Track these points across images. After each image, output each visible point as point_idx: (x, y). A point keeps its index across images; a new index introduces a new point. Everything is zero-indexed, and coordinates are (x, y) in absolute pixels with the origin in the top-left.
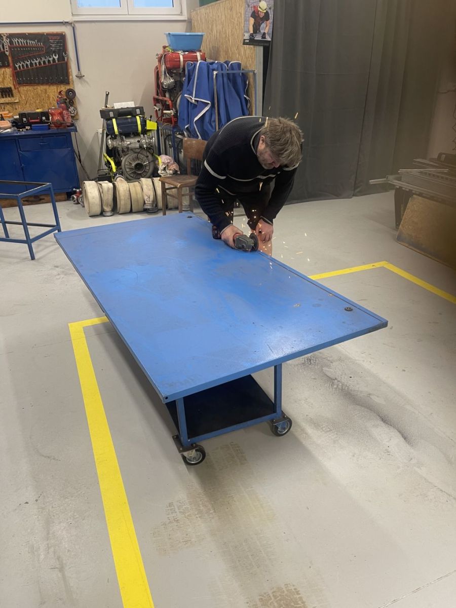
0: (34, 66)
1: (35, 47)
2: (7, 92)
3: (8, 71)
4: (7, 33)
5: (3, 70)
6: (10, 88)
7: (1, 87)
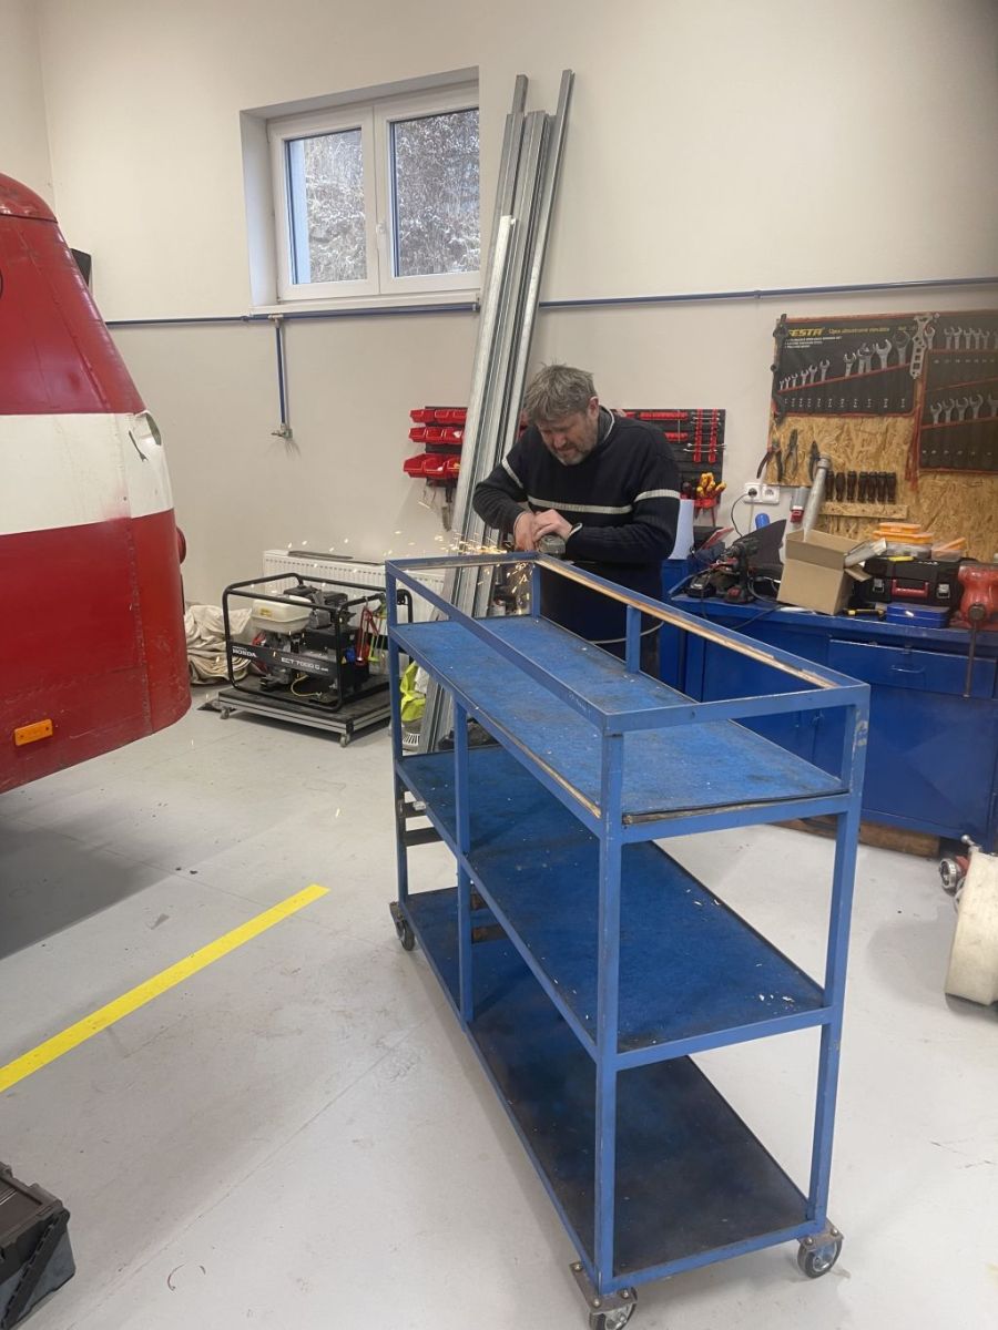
2: (878, 487)
3: (903, 426)
4: (933, 314)
5: (888, 421)
6: (894, 475)
7: (864, 469)
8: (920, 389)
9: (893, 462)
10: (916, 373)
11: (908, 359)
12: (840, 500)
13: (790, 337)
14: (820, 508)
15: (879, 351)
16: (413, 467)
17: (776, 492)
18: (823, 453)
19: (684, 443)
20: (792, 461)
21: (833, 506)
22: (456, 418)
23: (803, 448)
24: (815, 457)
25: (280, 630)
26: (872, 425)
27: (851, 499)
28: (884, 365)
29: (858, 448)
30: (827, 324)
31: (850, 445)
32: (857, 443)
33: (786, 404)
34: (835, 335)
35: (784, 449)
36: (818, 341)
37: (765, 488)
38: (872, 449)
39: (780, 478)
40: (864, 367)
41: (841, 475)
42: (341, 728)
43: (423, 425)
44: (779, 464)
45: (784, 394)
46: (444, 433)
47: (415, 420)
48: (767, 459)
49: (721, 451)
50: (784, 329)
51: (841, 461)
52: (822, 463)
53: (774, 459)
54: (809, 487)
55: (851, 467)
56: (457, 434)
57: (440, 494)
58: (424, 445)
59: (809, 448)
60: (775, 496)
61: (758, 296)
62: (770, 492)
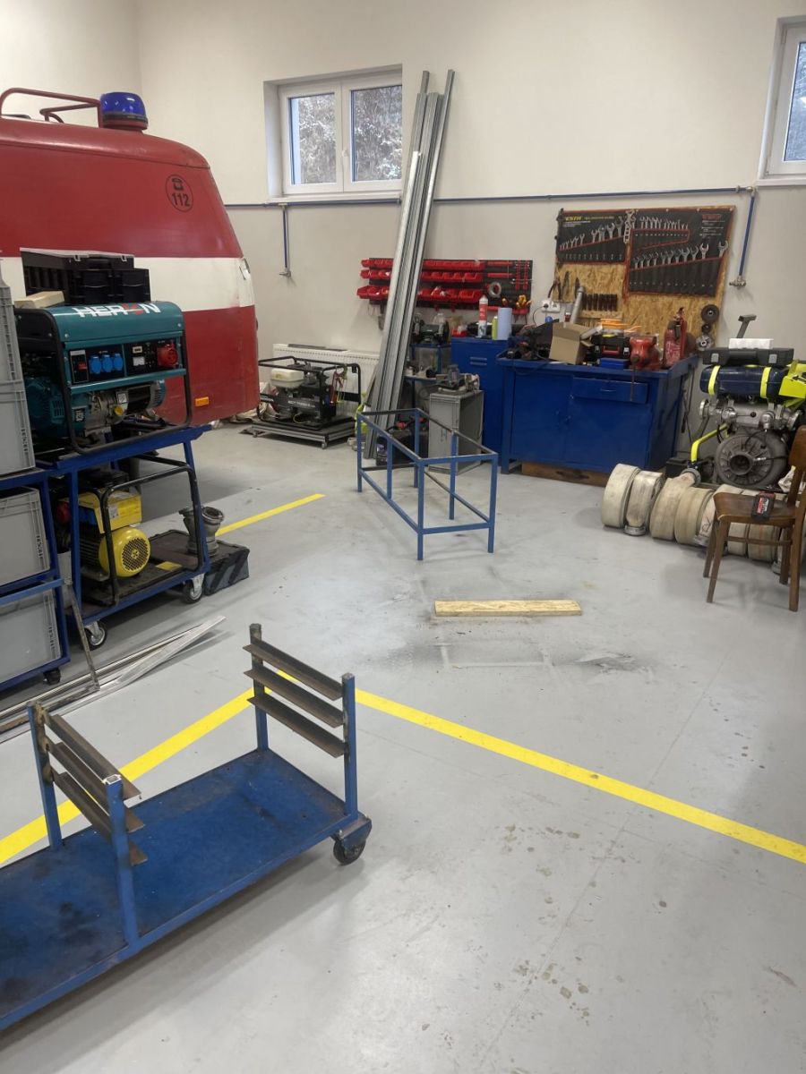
0: (663, 263)
1: (673, 233)
2: (608, 303)
3: (621, 269)
4: (635, 210)
5: (614, 266)
6: (616, 296)
7: (602, 293)
8: (629, 249)
9: (616, 289)
10: (626, 241)
11: (623, 234)
12: (590, 309)
13: (565, 221)
14: (579, 314)
15: (608, 229)
16: (362, 293)
17: (558, 305)
18: (582, 284)
19: (511, 279)
20: (566, 289)
21: (586, 313)
22: (387, 265)
23: (572, 281)
24: (577, 286)
25: (287, 386)
26: (606, 269)
27: (595, 309)
28: (611, 236)
29: (599, 281)
30: (584, 214)
31: (595, 280)
32: (598, 278)
33: (563, 257)
34: (587, 221)
35: (562, 281)
36: (579, 223)
37: (553, 303)
38: (606, 282)
39: (560, 297)
40: (601, 238)
41: (590, 296)
42: (322, 439)
43: (368, 269)
44: (560, 290)
45: (562, 252)
46: (380, 273)
47: (364, 266)
48: (553, 287)
49: (530, 283)
50: (562, 216)
51: (590, 288)
52: (581, 289)
53: (557, 288)
54: (574, 303)
55: (596, 292)
56: (387, 274)
57: (377, 310)
58: (368, 280)
59: (574, 282)
60: (557, 308)
61: (550, 198)
62: (555, 306)
